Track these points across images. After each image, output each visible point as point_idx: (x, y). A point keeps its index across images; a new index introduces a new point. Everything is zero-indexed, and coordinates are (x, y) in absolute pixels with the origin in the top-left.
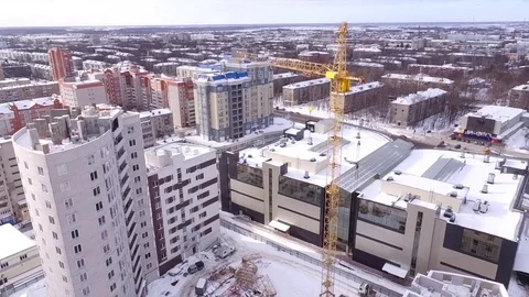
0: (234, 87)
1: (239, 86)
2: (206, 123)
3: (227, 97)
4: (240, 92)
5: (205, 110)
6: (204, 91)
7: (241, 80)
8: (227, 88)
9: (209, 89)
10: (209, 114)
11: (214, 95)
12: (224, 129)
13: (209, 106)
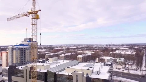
0: (22, 49)
1: (25, 48)
2: (11, 61)
3: (19, 52)
4: (25, 51)
5: (11, 57)
6: (11, 50)
7: (25, 47)
8: (19, 49)
9: (13, 49)
10: (12, 58)
11: (14, 51)
12: (18, 63)
13: (12, 55)
